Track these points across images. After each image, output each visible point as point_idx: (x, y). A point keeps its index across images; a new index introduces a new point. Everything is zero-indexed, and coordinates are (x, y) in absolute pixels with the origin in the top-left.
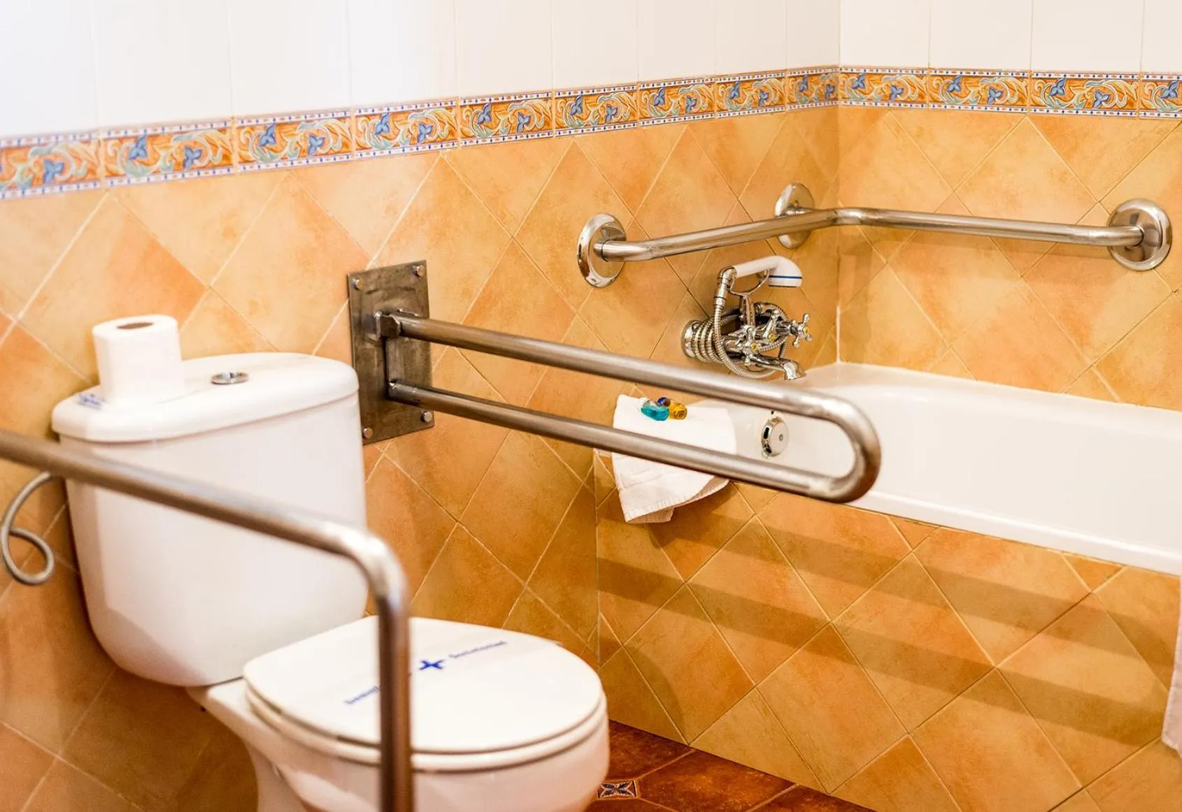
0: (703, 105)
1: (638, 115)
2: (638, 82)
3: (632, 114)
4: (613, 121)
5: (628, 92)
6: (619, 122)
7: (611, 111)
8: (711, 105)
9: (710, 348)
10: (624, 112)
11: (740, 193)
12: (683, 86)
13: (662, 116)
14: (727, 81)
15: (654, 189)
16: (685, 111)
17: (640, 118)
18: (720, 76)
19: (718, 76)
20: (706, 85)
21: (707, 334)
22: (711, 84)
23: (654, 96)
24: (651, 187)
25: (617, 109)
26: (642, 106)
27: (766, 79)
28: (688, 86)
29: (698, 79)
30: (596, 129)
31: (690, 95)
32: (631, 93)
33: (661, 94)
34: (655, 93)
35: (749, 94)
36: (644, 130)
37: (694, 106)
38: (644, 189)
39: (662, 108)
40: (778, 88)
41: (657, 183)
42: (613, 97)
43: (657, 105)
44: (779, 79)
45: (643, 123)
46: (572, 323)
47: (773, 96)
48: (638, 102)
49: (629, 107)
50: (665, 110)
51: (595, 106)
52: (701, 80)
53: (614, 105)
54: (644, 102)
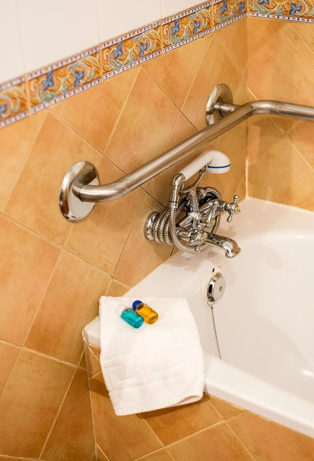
0: (152, 46)
1: (102, 71)
2: (100, 44)
3: (97, 72)
4: (80, 84)
5: (92, 55)
6: (86, 83)
7: (79, 75)
8: (158, 45)
9: (167, 237)
10: (89, 73)
11: (181, 107)
12: (136, 35)
13: (121, 65)
14: (170, 21)
15: (118, 127)
16: (139, 56)
17: (104, 73)
18: (164, 20)
19: (163, 19)
20: (155, 29)
21: (165, 226)
22: (158, 27)
23: (113, 51)
24: (116, 126)
25: (83, 72)
26: (105, 63)
27: (198, 11)
28: (141, 34)
29: (148, 26)
30: (67, 96)
31: (142, 41)
32: (94, 55)
33: (120, 48)
34: (114, 49)
35: (186, 27)
36: (108, 83)
37: (145, 49)
38: (110, 129)
39: (120, 59)
40: (206, 16)
41: (120, 121)
42: (80, 63)
43: (117, 58)
44: (207, 8)
45: (106, 77)
46: (59, 258)
47: (203, 23)
48: (101, 60)
49: (94, 67)
50: (123, 60)
51: (64, 76)
52: (150, 27)
53: (80, 70)
54: (105, 59)
